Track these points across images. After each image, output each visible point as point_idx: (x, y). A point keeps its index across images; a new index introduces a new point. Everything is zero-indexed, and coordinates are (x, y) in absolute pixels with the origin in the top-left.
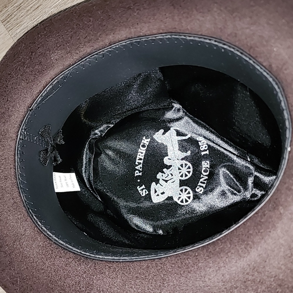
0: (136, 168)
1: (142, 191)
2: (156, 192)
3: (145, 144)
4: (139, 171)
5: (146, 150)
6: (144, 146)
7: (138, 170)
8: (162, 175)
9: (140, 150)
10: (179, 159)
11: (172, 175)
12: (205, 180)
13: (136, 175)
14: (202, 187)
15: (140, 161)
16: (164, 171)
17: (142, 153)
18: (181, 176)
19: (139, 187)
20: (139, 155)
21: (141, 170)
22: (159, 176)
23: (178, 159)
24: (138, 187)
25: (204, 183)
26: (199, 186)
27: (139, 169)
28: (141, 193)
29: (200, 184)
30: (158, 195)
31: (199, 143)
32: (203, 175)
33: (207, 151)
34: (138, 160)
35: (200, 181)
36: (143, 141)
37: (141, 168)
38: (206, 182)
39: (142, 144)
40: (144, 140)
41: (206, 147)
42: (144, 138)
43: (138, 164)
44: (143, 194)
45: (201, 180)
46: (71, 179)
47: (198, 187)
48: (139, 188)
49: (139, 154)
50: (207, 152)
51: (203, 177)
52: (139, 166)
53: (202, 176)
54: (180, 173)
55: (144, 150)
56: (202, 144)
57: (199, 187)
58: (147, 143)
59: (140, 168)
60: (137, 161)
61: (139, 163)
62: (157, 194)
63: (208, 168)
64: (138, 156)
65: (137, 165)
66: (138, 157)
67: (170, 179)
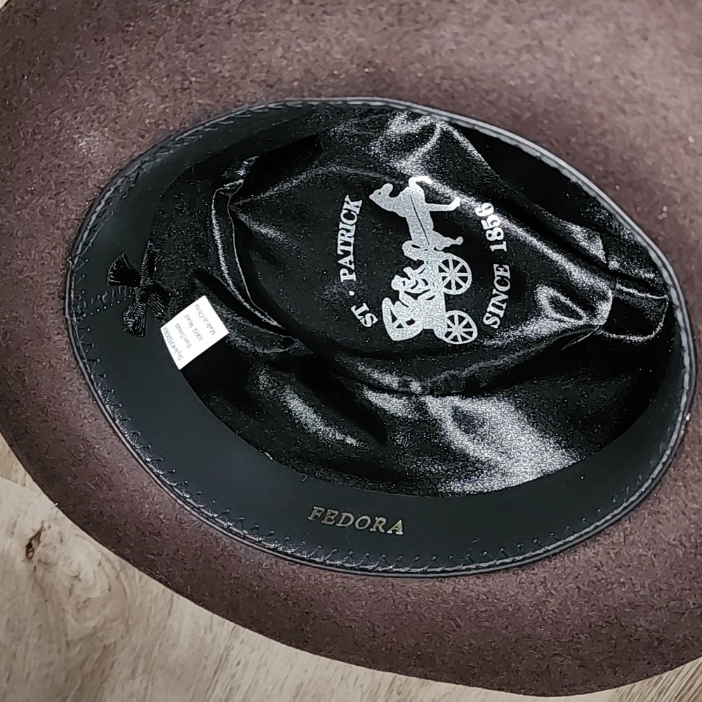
0: (340, 262)
1: (364, 317)
2: (394, 319)
3: (352, 213)
4: (348, 270)
5: (355, 224)
6: (349, 216)
7: (345, 267)
8: (404, 282)
9: (341, 225)
10: (437, 248)
11: (427, 284)
12: (503, 302)
13: (343, 278)
14: (498, 316)
15: (346, 248)
16: (406, 272)
17: (348, 231)
18: (446, 287)
19: (355, 307)
20: (343, 235)
21: (352, 267)
22: (397, 283)
23: (435, 249)
24: (353, 309)
25: (500, 308)
26: (490, 313)
27: (348, 265)
28: (362, 321)
29: (491, 308)
30: (400, 326)
31: (483, 222)
32: (497, 290)
33: (502, 244)
34: (341, 244)
35: (491, 303)
36: (345, 206)
37: (353, 264)
38: (504, 306)
39: (344, 212)
40: (348, 203)
41: (499, 234)
42: (347, 199)
43: (342, 254)
44: (366, 323)
45: (493, 300)
46: (201, 315)
47: (487, 315)
48: (356, 309)
49: (341, 232)
50: (504, 247)
51: (496, 295)
52: (347, 259)
53: (494, 292)
54: (444, 278)
55: (352, 225)
56: (491, 227)
57: (490, 315)
58: (358, 210)
59: (350, 263)
60: (340, 247)
61: (346, 253)
62: (397, 323)
63: (507, 278)
64: (340, 237)
65: (342, 257)
66: (340, 239)
67: (422, 290)
